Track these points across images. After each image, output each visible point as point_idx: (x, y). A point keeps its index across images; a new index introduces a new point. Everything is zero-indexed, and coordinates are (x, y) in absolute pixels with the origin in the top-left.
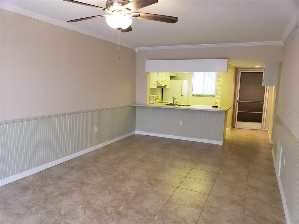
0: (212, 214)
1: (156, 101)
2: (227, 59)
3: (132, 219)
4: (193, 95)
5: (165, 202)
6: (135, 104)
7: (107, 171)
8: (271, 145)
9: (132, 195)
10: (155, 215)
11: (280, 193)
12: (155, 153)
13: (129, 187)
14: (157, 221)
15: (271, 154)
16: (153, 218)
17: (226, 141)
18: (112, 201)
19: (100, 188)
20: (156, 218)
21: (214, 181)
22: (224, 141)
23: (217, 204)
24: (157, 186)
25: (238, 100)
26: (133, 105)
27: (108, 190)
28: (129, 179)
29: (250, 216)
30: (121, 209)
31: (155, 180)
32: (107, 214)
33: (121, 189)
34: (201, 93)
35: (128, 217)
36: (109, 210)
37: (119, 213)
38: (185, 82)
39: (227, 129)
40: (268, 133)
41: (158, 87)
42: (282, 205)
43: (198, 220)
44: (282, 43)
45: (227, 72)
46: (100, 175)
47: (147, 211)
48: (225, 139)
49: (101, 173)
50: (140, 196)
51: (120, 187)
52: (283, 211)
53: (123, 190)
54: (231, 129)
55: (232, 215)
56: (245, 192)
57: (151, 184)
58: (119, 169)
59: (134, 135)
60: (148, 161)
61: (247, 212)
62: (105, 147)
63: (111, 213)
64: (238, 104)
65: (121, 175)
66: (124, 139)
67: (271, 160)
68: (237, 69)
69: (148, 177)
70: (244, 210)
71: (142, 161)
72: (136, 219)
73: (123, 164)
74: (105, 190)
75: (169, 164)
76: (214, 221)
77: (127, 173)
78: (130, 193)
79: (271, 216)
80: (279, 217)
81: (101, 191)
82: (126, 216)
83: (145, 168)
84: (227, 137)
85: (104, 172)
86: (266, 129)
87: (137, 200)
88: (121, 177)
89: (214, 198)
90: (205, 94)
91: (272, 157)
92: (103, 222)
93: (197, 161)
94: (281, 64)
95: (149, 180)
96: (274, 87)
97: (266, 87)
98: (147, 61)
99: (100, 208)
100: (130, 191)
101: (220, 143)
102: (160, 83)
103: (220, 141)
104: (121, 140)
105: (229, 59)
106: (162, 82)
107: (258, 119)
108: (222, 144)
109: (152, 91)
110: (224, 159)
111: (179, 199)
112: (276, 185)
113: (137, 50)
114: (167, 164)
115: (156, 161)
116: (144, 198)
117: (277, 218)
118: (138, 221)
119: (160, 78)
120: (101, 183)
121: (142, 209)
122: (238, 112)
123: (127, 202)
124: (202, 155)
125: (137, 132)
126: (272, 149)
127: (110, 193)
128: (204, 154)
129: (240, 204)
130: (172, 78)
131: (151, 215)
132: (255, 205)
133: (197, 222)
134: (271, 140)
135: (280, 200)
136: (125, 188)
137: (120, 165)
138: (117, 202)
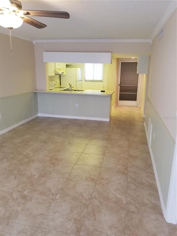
0: (103, 185)
1: (55, 86)
2: (111, 53)
3: (37, 201)
4: (86, 81)
5: (65, 180)
6: (36, 90)
7: (12, 156)
8: (144, 119)
9: (36, 177)
10: (56, 194)
11: (151, 159)
12: (56, 133)
13: (33, 169)
14: (58, 199)
15: (144, 126)
16: (55, 197)
17: (112, 117)
18: (18, 186)
19: (6, 173)
20: (58, 197)
21: (104, 155)
22: (110, 117)
23: (107, 176)
24: (58, 165)
25: (119, 84)
26: (34, 91)
27: (14, 174)
28: (33, 161)
29: (131, 183)
30: (26, 192)
31: (57, 159)
32: (14, 200)
33: (25, 172)
34: (92, 79)
35: (33, 200)
36: (15, 195)
37: (24, 197)
38: (79, 70)
39: (112, 107)
40: (141, 109)
41: (55, 74)
42: (152, 169)
43: (92, 193)
44: (150, 41)
45: (111, 63)
46: (6, 160)
47: (50, 191)
48: (111, 116)
49: (7, 158)
50: (43, 177)
51: (25, 170)
52: (153, 174)
53: (27, 173)
54: (115, 107)
55: (118, 184)
56: (127, 161)
57: (53, 164)
58: (24, 153)
59: (37, 118)
60: (50, 142)
61: (129, 179)
62: (10, 131)
63: (17, 199)
64: (119, 87)
65: (26, 158)
66: (28, 122)
67: (144, 131)
68: (118, 60)
69: (51, 157)
70: (127, 178)
71: (45, 142)
72: (40, 200)
73: (28, 147)
74: (11, 175)
75: (68, 143)
76: (105, 192)
77: (31, 155)
78: (35, 175)
79: (146, 180)
80: (152, 180)
81: (7, 176)
82: (31, 199)
83: (47, 149)
84: (112, 114)
85: (10, 156)
86: (139, 106)
87: (40, 181)
88: (26, 160)
89: (104, 171)
90: (95, 79)
91: (144, 129)
92: (9, 208)
93: (90, 138)
94: (150, 57)
95: (51, 160)
96: (145, 75)
97: (139, 74)
98: (44, 53)
99: (6, 195)
100: (34, 173)
101: (108, 120)
102: (58, 71)
103: (107, 118)
104: (26, 123)
105: (112, 53)
106: (60, 70)
107: (134, 98)
108: (109, 121)
109: (51, 78)
110: (111, 133)
111: (76, 175)
112: (148, 153)
113: (34, 42)
114: (67, 143)
115: (57, 141)
116: (46, 179)
117: (150, 181)
118: (42, 202)
119: (57, 67)
120: (7, 168)
121: (45, 190)
122: (120, 94)
123: (31, 185)
124: (94, 132)
125: (40, 115)
126: (144, 122)
127: (15, 178)
128: (96, 131)
129: (124, 173)
130: (67, 66)
131: (53, 195)
132: (135, 172)
133: (92, 195)
134: (144, 115)
135: (152, 165)
136: (30, 170)
137: (24, 148)
138: (22, 185)
